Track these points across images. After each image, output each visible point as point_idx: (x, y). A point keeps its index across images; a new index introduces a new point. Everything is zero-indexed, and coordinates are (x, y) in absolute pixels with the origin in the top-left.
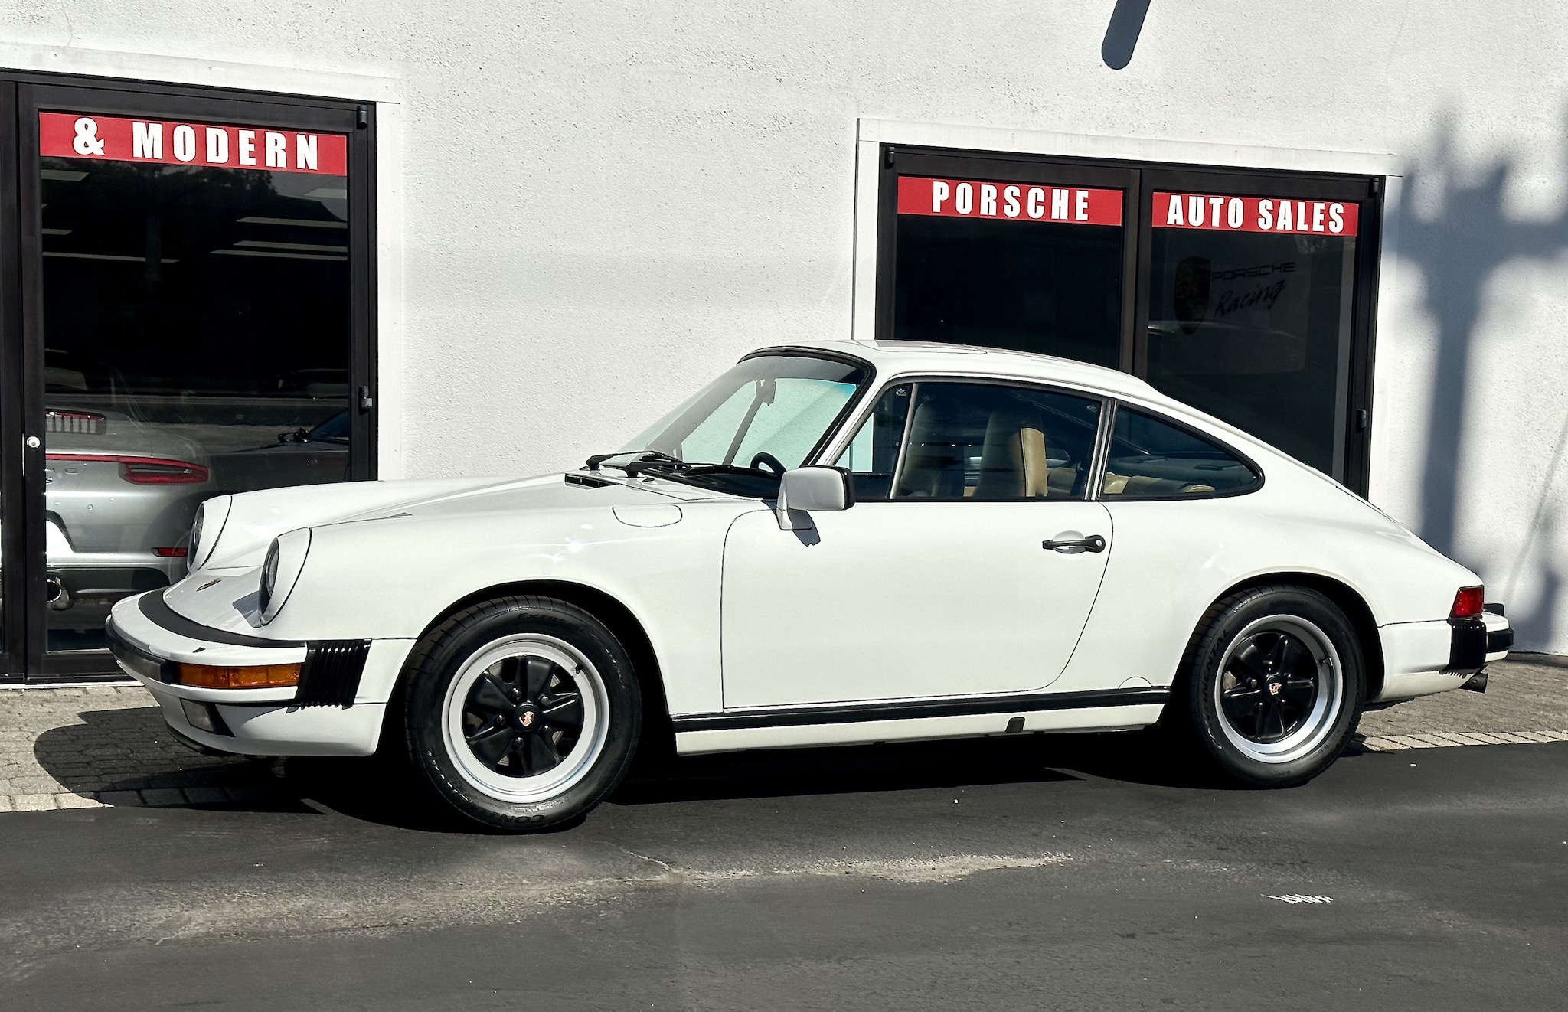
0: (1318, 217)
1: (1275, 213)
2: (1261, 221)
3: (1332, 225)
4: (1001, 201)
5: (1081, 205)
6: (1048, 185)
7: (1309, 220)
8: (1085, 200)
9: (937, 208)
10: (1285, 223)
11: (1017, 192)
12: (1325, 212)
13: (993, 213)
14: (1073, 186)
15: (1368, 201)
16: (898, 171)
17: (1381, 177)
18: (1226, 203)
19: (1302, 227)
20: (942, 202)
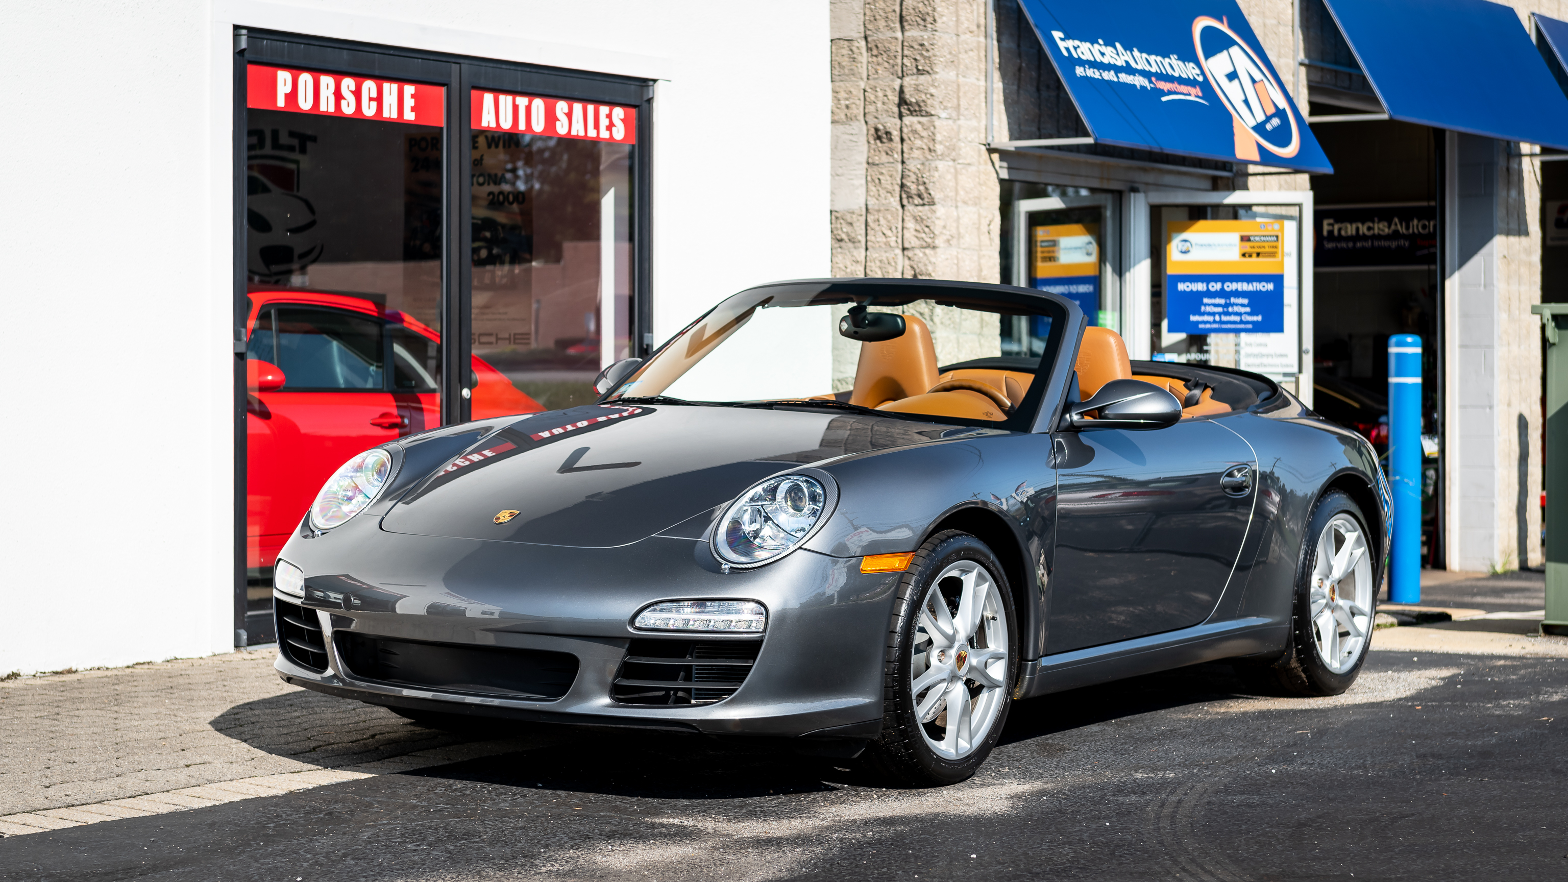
0: (604, 121)
1: (570, 115)
2: (558, 124)
3: (615, 130)
4: (338, 96)
5: (408, 102)
6: (380, 78)
7: (597, 126)
8: (411, 95)
9: (281, 102)
10: (578, 129)
11: (352, 87)
12: (609, 116)
13: (332, 109)
14: (402, 81)
15: (644, 106)
16: (248, 57)
17: (655, 81)
18: (530, 103)
19: (592, 133)
20: (286, 95)
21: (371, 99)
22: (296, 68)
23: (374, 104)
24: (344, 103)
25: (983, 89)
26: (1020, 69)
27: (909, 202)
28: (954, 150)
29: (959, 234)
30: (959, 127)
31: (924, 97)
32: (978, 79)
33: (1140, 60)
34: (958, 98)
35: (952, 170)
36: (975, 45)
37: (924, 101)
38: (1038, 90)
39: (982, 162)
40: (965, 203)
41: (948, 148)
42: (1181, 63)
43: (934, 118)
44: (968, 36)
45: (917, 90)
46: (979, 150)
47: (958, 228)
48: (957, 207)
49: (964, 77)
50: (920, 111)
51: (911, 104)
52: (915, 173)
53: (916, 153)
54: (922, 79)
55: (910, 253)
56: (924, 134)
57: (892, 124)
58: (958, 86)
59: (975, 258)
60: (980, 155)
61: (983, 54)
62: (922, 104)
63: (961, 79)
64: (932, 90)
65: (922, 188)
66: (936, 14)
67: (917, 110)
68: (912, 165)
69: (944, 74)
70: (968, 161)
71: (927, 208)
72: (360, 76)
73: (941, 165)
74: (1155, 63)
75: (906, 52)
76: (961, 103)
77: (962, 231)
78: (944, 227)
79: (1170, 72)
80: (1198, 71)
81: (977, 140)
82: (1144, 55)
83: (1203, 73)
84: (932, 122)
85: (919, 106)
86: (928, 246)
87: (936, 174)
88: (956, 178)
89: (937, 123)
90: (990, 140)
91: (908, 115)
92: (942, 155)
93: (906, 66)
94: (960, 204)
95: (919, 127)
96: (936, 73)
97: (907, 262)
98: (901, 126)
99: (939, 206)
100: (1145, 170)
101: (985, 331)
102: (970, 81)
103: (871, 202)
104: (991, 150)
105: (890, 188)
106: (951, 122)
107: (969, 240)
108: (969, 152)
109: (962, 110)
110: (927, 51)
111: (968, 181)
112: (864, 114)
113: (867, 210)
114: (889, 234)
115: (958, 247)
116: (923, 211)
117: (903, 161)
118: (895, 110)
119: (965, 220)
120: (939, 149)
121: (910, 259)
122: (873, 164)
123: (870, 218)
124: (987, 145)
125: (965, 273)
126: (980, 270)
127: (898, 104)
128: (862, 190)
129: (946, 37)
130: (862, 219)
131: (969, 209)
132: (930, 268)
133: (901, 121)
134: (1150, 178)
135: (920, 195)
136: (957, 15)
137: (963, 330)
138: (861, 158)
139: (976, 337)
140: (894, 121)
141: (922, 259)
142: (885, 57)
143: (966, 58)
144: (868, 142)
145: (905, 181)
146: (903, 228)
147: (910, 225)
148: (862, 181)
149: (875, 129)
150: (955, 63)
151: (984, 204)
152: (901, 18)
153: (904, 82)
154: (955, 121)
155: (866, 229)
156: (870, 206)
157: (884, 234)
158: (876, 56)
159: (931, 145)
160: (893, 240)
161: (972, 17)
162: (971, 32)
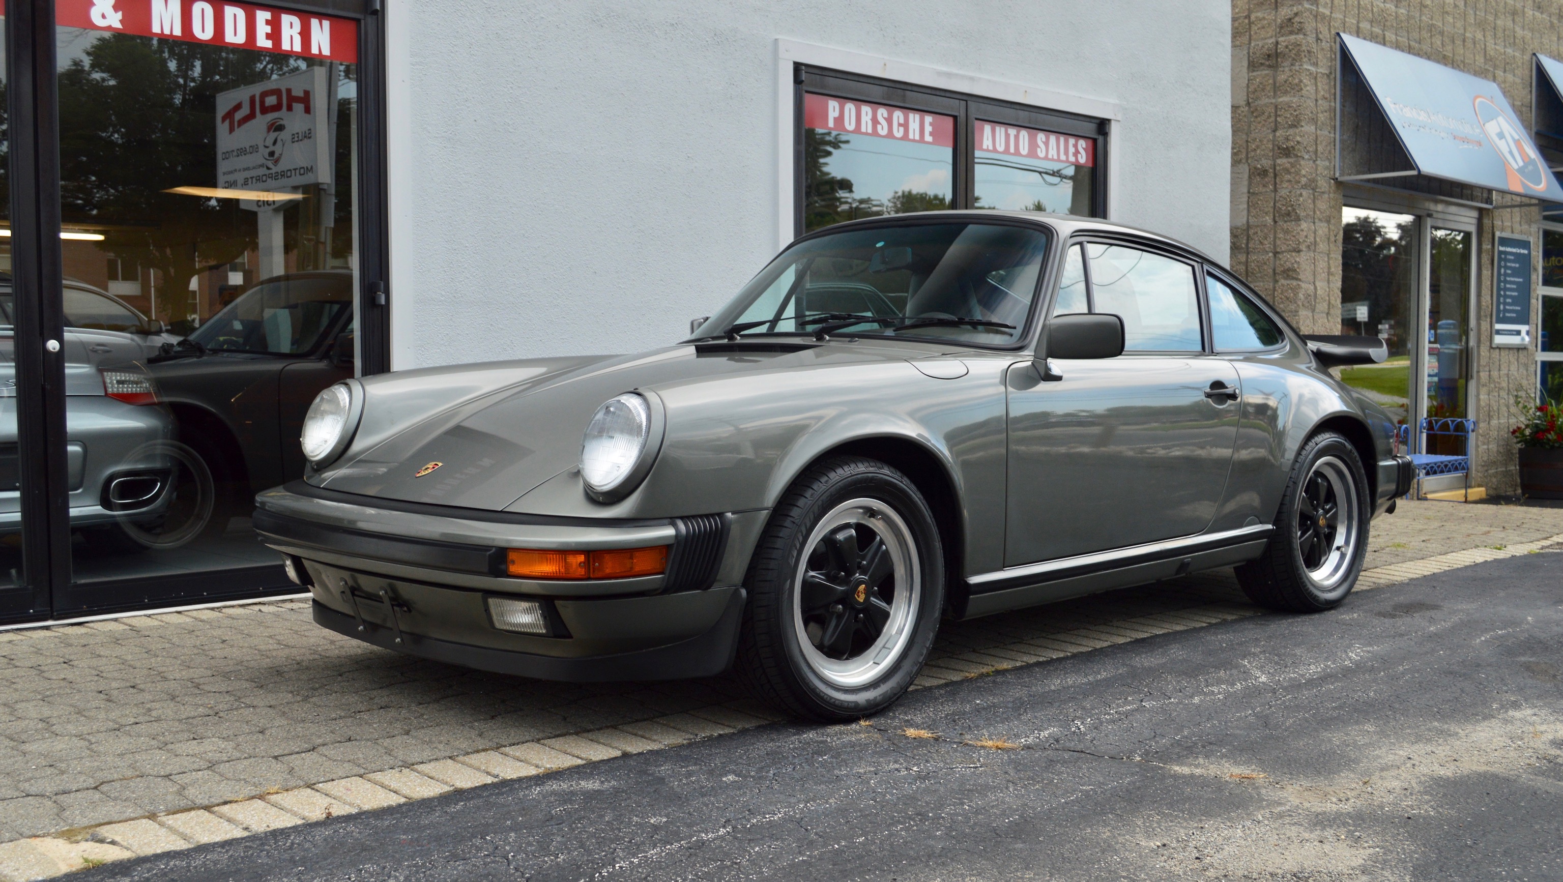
0: (1072, 150)
1: (1046, 144)
2: (1039, 150)
3: (1079, 156)
4: (875, 122)
5: (928, 129)
6: (906, 109)
7: (1066, 153)
8: (931, 124)
9: (831, 125)
10: (1053, 153)
11: (886, 115)
12: (1075, 146)
13: (870, 130)
14: (922, 111)
15: (1100, 139)
16: (805, 88)
17: (1109, 120)
18: (1018, 133)
19: (1063, 157)
20: (835, 118)
21: (900, 125)
22: (843, 98)
23: (902, 129)
24: (879, 127)
25: (1332, 139)
26: (1357, 126)
27: (1280, 219)
28: (1313, 182)
29: (1315, 241)
30: (1317, 166)
31: (1292, 144)
32: (1330, 132)
34: (1316, 144)
35: (1312, 196)
36: (1328, 108)
37: (1292, 147)
38: (1369, 142)
39: (1332, 191)
40: (1320, 220)
41: (1309, 180)
43: (1300, 159)
44: (1324, 101)
45: (1287, 139)
46: (1330, 183)
47: (1315, 238)
48: (1314, 223)
49: (1321, 130)
50: (1289, 154)
51: (1283, 149)
52: (1285, 199)
53: (1285, 185)
54: (1291, 131)
55: (1281, 256)
56: (1293, 170)
57: (1266, 163)
58: (1316, 136)
59: (1326, 259)
60: (1330, 187)
61: (1332, 115)
62: (1291, 149)
63: (1319, 132)
64: (1298, 138)
65: (1289, 209)
66: (1302, 84)
67: (1287, 152)
68: (1283, 192)
69: (1308, 128)
70: (1322, 190)
71: (1293, 223)
72: (891, 107)
73: (1304, 193)
74: (1452, 123)
75: (1278, 113)
76: (1318, 149)
77: (1318, 239)
78: (1306, 237)
81: (1328, 175)
82: (1445, 118)
84: (1298, 162)
85: (1289, 151)
86: (1294, 251)
87: (1301, 199)
88: (1314, 202)
89: (1302, 162)
90: (1337, 175)
91: (1280, 157)
92: (1305, 185)
93: (1279, 123)
94: (1316, 221)
95: (1288, 165)
96: (1302, 126)
97: (1278, 262)
98: (1275, 166)
99: (1302, 222)
100: (1437, 202)
101: (1332, 311)
102: (1325, 133)
103: (1251, 220)
104: (1339, 184)
105: (1266, 210)
106: (1311, 162)
107: (1322, 246)
108: (1323, 184)
109: (1319, 153)
110: (1295, 111)
111: (1322, 205)
112: (1247, 158)
113: (1249, 226)
114: (1266, 242)
115: (1314, 251)
116: (1291, 225)
117: (1275, 190)
118: (1271, 154)
119: (1320, 232)
120: (1304, 180)
121: (1280, 259)
122: (1254, 193)
123: (1251, 232)
124: (1335, 179)
125: (1319, 270)
126: (1329, 268)
127: (1273, 150)
128: (1245, 212)
129: (1309, 101)
130: (1245, 233)
131: (1322, 225)
132: (1296, 266)
133: (1275, 162)
134: (1440, 207)
135: (1288, 214)
136: (1316, 86)
137: (1317, 310)
138: (1245, 190)
139: (1325, 315)
140: (1270, 162)
141: (1288, 259)
142: (1263, 118)
143: (1322, 117)
144: (1250, 177)
145: (1277, 205)
146: (1275, 238)
147: (1281, 235)
148: (1246, 206)
149: (1256, 168)
150: (1314, 121)
151: (1333, 221)
152: (1276, 88)
153: (1278, 134)
154: (1314, 161)
155: (1248, 240)
156: (1251, 223)
157: (1261, 243)
158: (1256, 117)
159: (1297, 178)
160: (1268, 245)
161: (1327, 87)
162: (1326, 99)
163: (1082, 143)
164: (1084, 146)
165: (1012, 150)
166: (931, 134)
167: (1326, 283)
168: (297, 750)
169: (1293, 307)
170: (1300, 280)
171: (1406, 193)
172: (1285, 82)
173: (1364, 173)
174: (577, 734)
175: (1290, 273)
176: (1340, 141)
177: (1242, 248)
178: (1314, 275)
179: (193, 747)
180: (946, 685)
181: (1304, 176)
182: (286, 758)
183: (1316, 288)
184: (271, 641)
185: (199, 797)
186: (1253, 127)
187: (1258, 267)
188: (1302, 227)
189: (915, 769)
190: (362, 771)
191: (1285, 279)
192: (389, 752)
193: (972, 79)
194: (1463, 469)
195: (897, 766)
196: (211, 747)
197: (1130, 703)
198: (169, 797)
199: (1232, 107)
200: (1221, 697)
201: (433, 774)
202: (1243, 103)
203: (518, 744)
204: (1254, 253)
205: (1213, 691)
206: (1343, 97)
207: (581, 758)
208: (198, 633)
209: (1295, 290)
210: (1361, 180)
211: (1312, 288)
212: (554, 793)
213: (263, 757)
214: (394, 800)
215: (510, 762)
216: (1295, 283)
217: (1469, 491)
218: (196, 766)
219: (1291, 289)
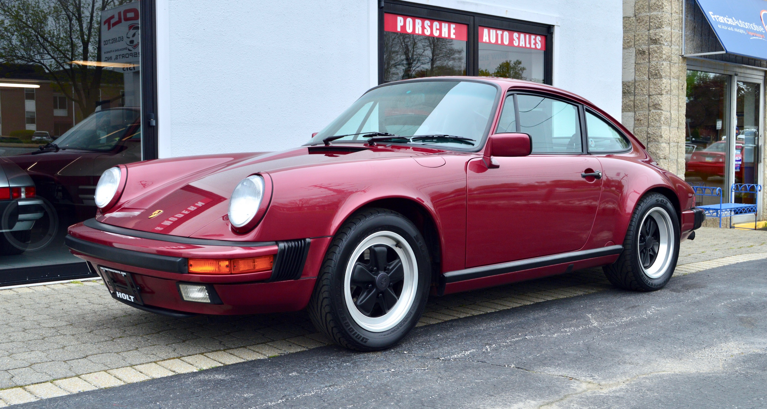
0: (533, 42)
1: (519, 38)
2: (514, 42)
3: (537, 45)
4: (423, 28)
5: (453, 31)
6: (441, 21)
7: (530, 43)
8: (454, 29)
9: (399, 29)
10: (522, 44)
11: (429, 24)
12: (535, 39)
13: (420, 33)
14: (450, 22)
15: (549, 36)
16: (384, 10)
17: (553, 26)
18: (503, 33)
19: (528, 46)
20: (401, 27)
21: (437, 29)
22: (405, 16)
23: (438, 31)
24: (425, 31)
25: (681, 34)
26: (695, 27)
27: (652, 78)
28: (670, 57)
29: (671, 89)
30: (672, 49)
31: (658, 37)
32: (679, 31)
33: (741, 24)
34: (671, 38)
35: (669, 65)
36: (678, 17)
37: (658, 39)
38: (701, 36)
39: (680, 62)
40: (673, 78)
41: (668, 56)
42: (757, 26)
43: (662, 45)
44: (676, 14)
45: (655, 35)
46: (679, 58)
47: (671, 87)
48: (670, 79)
49: (674, 30)
50: (657, 42)
51: (653, 40)
52: (654, 66)
53: (655, 59)
54: (658, 30)
55: (652, 97)
56: (658, 51)
57: (645, 47)
58: (671, 33)
59: (677, 99)
60: (679, 60)
61: (681, 21)
62: (657, 40)
63: (673, 31)
64: (661, 34)
65: (657, 72)
66: (663, 5)
67: (655, 42)
68: (653, 63)
69: (666, 28)
70: (675, 62)
71: (659, 79)
72: (432, 20)
73: (665, 63)
74: (747, 25)
75: (651, 21)
76: (673, 40)
77: (672, 88)
78: (666, 87)
79: (753, 28)
80: (763, 29)
81: (678, 54)
82: (743, 22)
83: (765, 30)
84: (661, 47)
85: (656, 41)
86: (659, 94)
88: (670, 68)
89: (663, 47)
90: (683, 54)
91: (652, 44)
92: (665, 59)
93: (651, 26)
94: (671, 78)
95: (656, 49)
96: (663, 28)
97: (650, 100)
98: (649, 49)
99: (663, 79)
100: (740, 67)
101: (680, 127)
102: (677, 32)
103: (637, 78)
104: (684, 58)
105: (644, 72)
106: (669, 47)
107: (675, 92)
108: (676, 59)
109: (673, 42)
110: (660, 19)
111: (675, 69)
112: (635, 45)
113: (635, 81)
114: (644, 90)
115: (670, 94)
116: (657, 81)
117: (649, 62)
118: (647, 43)
119: (673, 84)
120: (664, 57)
121: (652, 99)
122: (638, 64)
123: (636, 84)
124: (682, 56)
125: (673, 104)
126: (679, 103)
127: (648, 40)
128: (633, 74)
129: (667, 14)
130: (633, 85)
131: (675, 80)
132: (660, 102)
133: (649, 47)
134: (742, 70)
135: (656, 75)
136: (671, 6)
137: (672, 126)
138: (633, 62)
139: (676, 129)
140: (646, 47)
141: (656, 99)
142: (643, 23)
143: (674, 23)
144: (636, 55)
145: (650, 70)
146: (649, 87)
147: (652, 86)
148: (634, 70)
149: (639, 50)
150: (670, 24)
151: (681, 78)
152: (650, 8)
153: (651, 32)
154: (670, 46)
155: (635, 88)
156: (636, 80)
157: (642, 90)
158: (639, 23)
159: (661, 55)
160: (645, 92)
161: (677, 7)
162: (677, 13)
163: (539, 38)
164: (540, 39)
165: (499, 42)
166: (454, 34)
167: (677, 111)
168: (77, 357)
169: (658, 124)
170: (662, 110)
171: (723, 63)
172: (655, 4)
173: (698, 53)
174: (224, 350)
175: (656, 106)
176: (685, 35)
177: (632, 93)
178: (670, 107)
179: (26, 356)
180: (426, 326)
181: (665, 54)
182: (70, 361)
183: (671, 114)
184: (86, 301)
185: (20, 381)
186: (637, 28)
187: (640, 103)
188: (663, 82)
189: (393, 370)
190: (107, 368)
191: (654, 109)
192: (124, 359)
193: (477, 4)
194: (754, 211)
195: (383, 369)
196: (34, 356)
197: (520, 337)
198: (4, 381)
199: (624, 18)
200: (569, 334)
201: (143, 371)
202: (632, 15)
203: (191, 355)
204: (638, 95)
205: (566, 331)
206: (686, 12)
207: (221, 363)
208: (50, 297)
209: (660, 115)
210: (697, 56)
211: (669, 114)
212: (200, 381)
213: (59, 361)
214: (118, 383)
215: (184, 364)
216: (659, 111)
217: (758, 223)
218: (23, 365)
219: (658, 114)
